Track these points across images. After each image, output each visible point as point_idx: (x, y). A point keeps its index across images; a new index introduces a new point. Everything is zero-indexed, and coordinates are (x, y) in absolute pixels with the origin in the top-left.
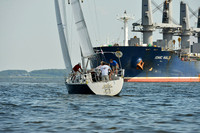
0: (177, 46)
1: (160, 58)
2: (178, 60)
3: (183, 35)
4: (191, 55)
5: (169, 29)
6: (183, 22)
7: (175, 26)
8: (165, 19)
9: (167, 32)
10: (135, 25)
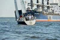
0: (41, 10)
1: (36, 14)
2: (41, 14)
3: (43, 7)
4: (45, 13)
6: (43, 3)
7: (40, 4)
8: (38, 2)
9: (38, 6)
10: (29, 4)
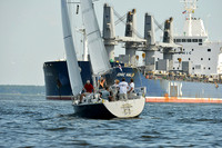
0: (141, 62)
1: (122, 75)
4: (156, 72)
5: (132, 43)
6: (148, 36)
7: (139, 40)
8: (129, 32)
9: (130, 47)
